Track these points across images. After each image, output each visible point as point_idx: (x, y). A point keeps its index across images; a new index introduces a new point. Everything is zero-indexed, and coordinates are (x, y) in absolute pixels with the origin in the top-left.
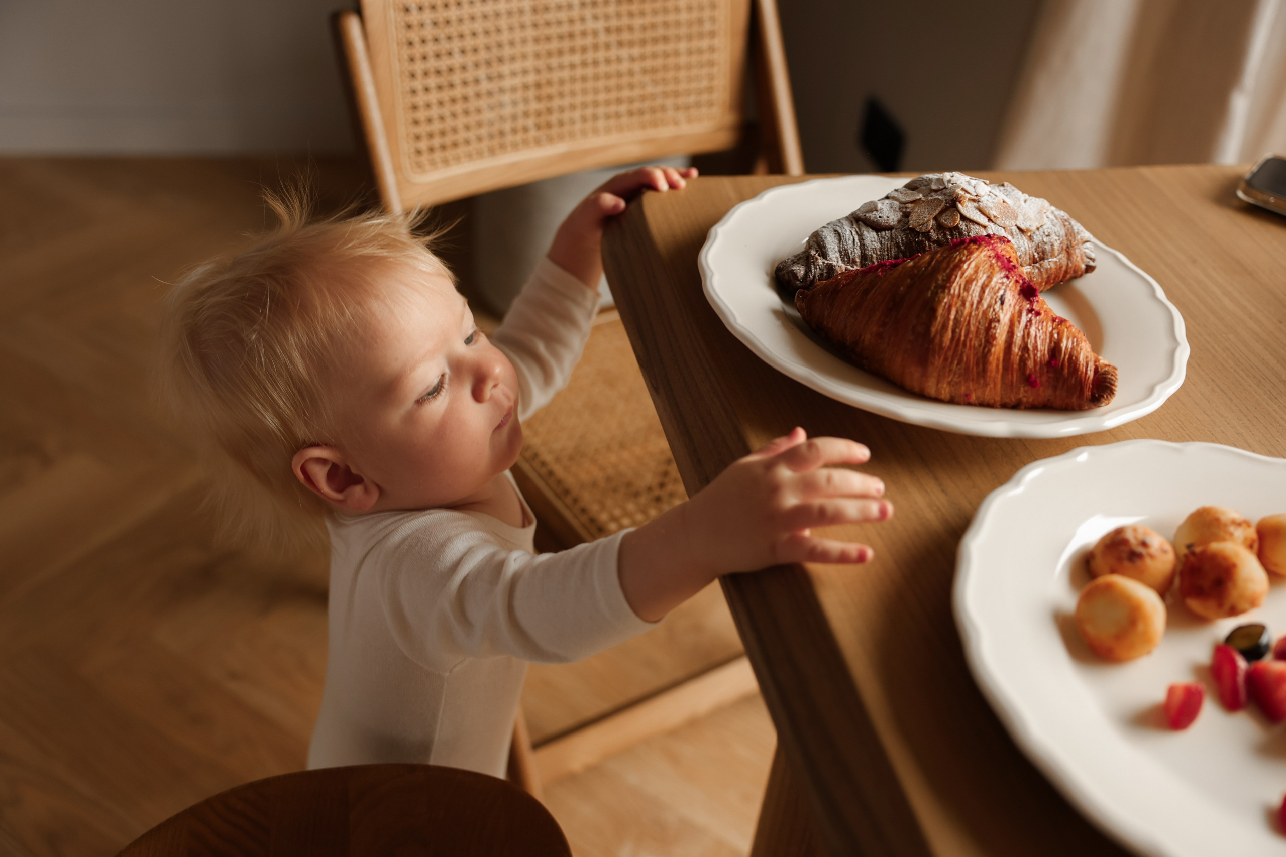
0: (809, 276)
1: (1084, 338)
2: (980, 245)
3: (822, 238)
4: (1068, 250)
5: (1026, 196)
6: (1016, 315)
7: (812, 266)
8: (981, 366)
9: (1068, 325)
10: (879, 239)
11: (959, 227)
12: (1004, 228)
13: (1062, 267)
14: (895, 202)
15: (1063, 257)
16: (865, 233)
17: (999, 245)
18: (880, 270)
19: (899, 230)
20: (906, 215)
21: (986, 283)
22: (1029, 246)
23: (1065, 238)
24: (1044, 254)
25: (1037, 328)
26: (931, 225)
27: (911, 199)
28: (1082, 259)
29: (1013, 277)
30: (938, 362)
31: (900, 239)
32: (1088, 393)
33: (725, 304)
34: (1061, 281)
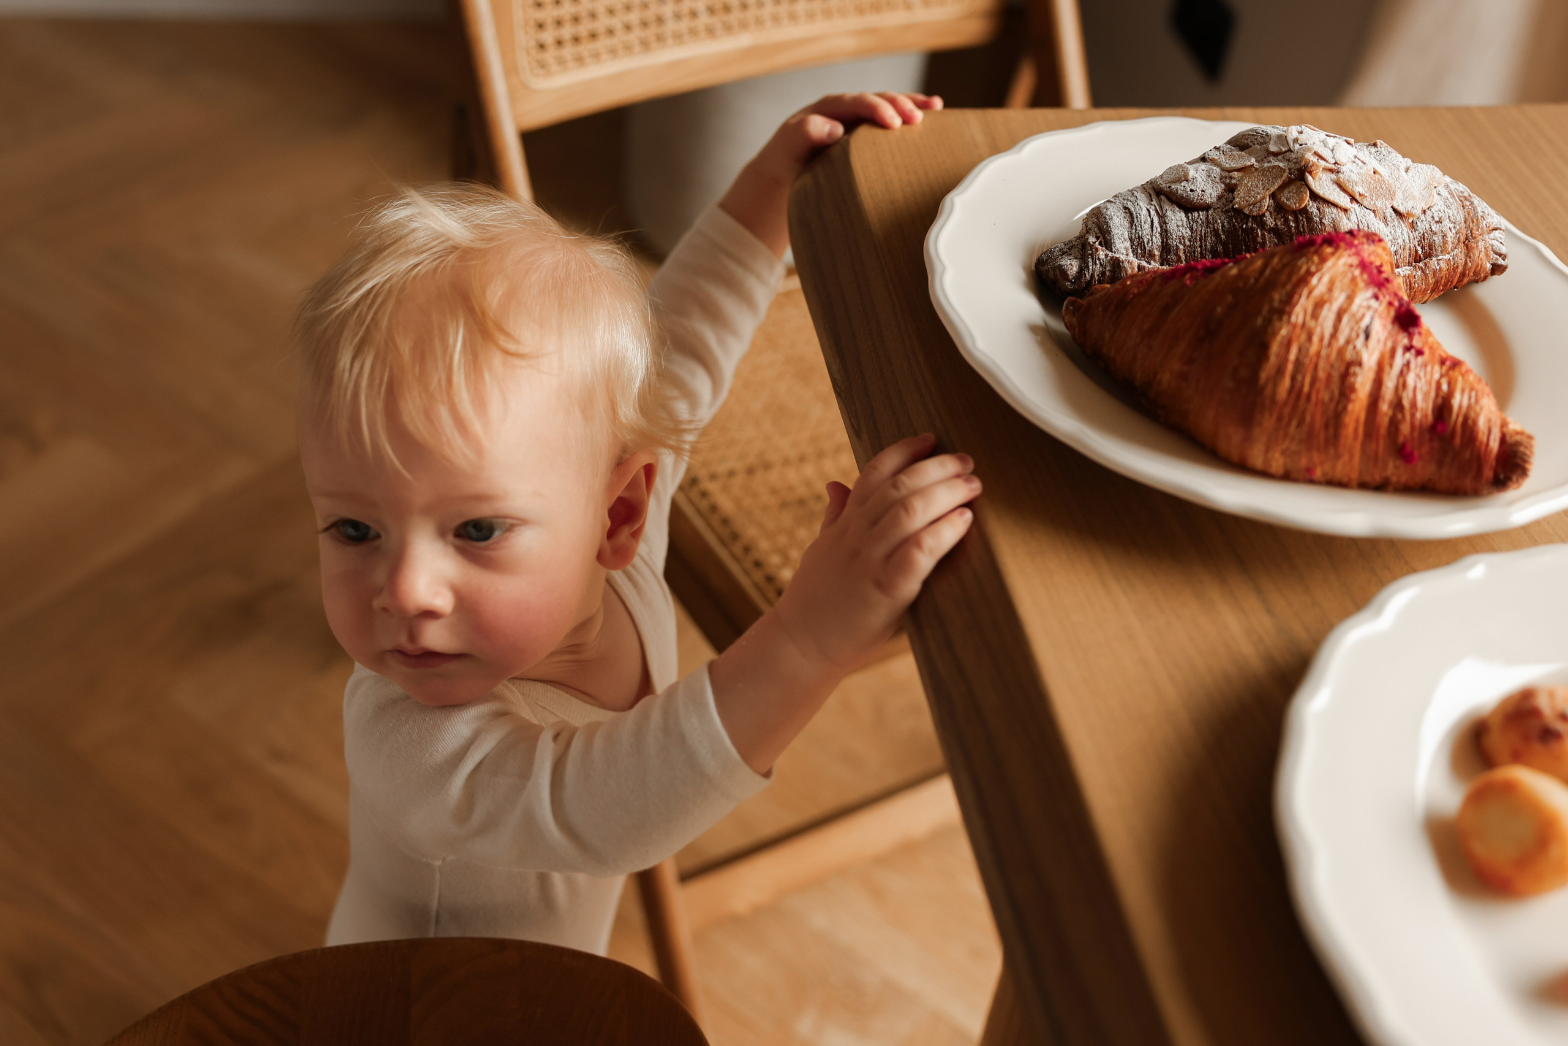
0: (1085, 274)
1: (1487, 389)
2: (1337, 248)
3: (1105, 218)
4: (1467, 243)
5: (1409, 162)
6: (1387, 356)
7: (1090, 260)
8: (1331, 430)
9: (1464, 369)
10: (1190, 223)
11: (1308, 210)
12: (1374, 212)
13: (1457, 267)
14: (1214, 168)
15: (1459, 255)
16: (1169, 213)
17: (1366, 247)
18: (1188, 276)
19: (1220, 210)
20: (1231, 189)
21: (1345, 306)
22: (1409, 237)
23: (1463, 225)
24: (1431, 249)
25: (1418, 376)
26: (1267, 205)
27: (1239, 165)
28: (1487, 256)
29: (1384, 296)
30: (1268, 422)
31: (1220, 225)
32: (1488, 473)
33: (960, 317)
34: (1455, 287)
